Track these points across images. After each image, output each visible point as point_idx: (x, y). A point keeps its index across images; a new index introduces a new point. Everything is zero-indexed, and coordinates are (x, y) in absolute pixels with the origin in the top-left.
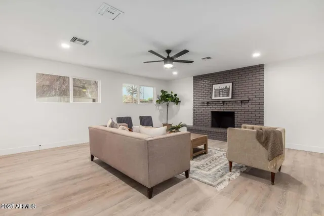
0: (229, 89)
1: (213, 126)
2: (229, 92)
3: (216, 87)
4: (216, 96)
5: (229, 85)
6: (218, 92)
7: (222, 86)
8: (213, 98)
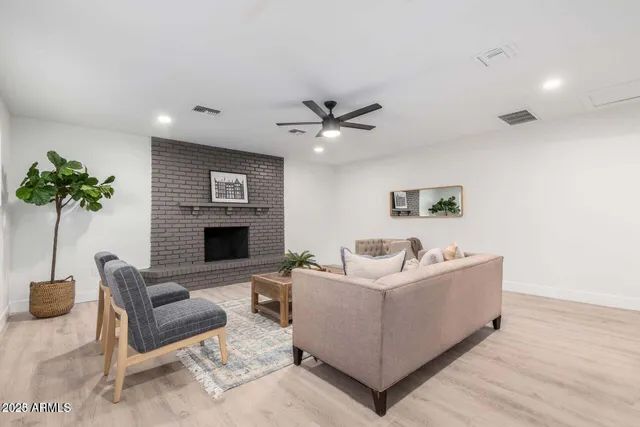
0: (241, 187)
1: (208, 258)
2: (242, 191)
3: (217, 177)
4: (219, 195)
5: (242, 178)
6: (224, 189)
7: (230, 177)
8: (214, 199)
